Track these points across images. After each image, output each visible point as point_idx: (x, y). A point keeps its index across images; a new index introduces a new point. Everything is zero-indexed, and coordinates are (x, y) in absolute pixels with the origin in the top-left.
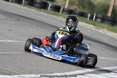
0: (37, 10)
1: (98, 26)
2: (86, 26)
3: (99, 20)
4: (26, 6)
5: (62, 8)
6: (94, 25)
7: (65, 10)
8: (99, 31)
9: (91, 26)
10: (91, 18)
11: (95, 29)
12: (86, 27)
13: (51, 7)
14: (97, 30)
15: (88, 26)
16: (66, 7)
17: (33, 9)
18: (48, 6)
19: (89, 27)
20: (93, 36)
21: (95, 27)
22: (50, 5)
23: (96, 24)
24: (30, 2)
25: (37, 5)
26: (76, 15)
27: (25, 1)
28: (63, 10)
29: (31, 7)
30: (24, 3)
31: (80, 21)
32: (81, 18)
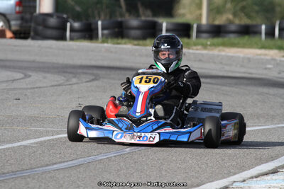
0: (135, 45)
2: (260, 55)
4: (107, 43)
5: (195, 26)
6: (280, 48)
7: (204, 28)
9: (273, 53)
10: (270, 34)
12: (263, 57)
13: (167, 30)
15: (266, 55)
16: (204, 21)
17: (125, 43)
18: (161, 30)
19: (268, 58)
20: (282, 75)
21: (282, 53)
22: (164, 25)
24: (116, 30)
25: (134, 33)
26: (232, 36)
27: (103, 29)
28: (199, 31)
29: (120, 41)
30: (103, 35)
31: (244, 46)
32: (246, 39)
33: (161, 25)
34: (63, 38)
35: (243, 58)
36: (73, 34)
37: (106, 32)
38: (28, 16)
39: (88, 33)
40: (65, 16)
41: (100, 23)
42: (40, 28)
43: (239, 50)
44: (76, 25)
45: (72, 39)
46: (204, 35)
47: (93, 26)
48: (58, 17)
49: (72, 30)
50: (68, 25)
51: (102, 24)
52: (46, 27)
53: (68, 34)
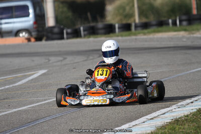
1: (191, 30)
3: (185, 23)
5: (133, 24)
6: (185, 30)
7: (139, 25)
8: (195, 35)
9: (182, 33)
10: (174, 23)
13: (119, 28)
14: (192, 35)
16: (137, 21)
18: (115, 28)
22: (117, 26)
24: (91, 31)
25: (100, 31)
26: (154, 27)
27: (84, 31)
28: (136, 27)
30: (84, 34)
34: (62, 38)
37: (86, 33)
39: (76, 34)
40: (62, 27)
42: (50, 35)
44: (69, 31)
45: (68, 38)
46: (139, 29)
47: (78, 31)
48: (58, 28)
49: (67, 34)
50: (65, 31)
51: (83, 29)
52: (53, 33)
53: (65, 36)
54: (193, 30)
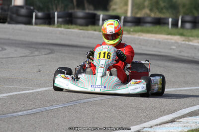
0: (80, 29)
1: (189, 36)
2: (167, 39)
3: (188, 25)
4: (61, 27)
5: (123, 18)
6: (182, 35)
7: (129, 19)
8: (191, 43)
9: (177, 38)
11: (183, 42)
12: (169, 41)
13: (103, 20)
14: (187, 43)
15: (171, 39)
16: (129, 14)
17: (73, 28)
18: (99, 20)
19: (173, 41)
20: (182, 54)
21: (183, 38)
22: (101, 16)
23: (185, 34)
24: (68, 19)
25: (80, 21)
26: (148, 25)
27: (58, 18)
28: (125, 21)
29: (70, 26)
30: (58, 22)
31: (156, 33)
32: (158, 28)
33: (99, 16)
34: (30, 23)
35: (155, 41)
36: (37, 21)
37: (60, 20)
38: (6, 7)
39: (48, 20)
40: (32, 8)
41: (56, 13)
42: (14, 16)
43: (153, 35)
44: (40, 14)
45: (36, 24)
46: (129, 24)
47: (51, 16)
48: (27, 8)
49: (37, 18)
50: (34, 14)
51: (58, 14)
52: (19, 15)
53: (34, 20)
54: (192, 36)
